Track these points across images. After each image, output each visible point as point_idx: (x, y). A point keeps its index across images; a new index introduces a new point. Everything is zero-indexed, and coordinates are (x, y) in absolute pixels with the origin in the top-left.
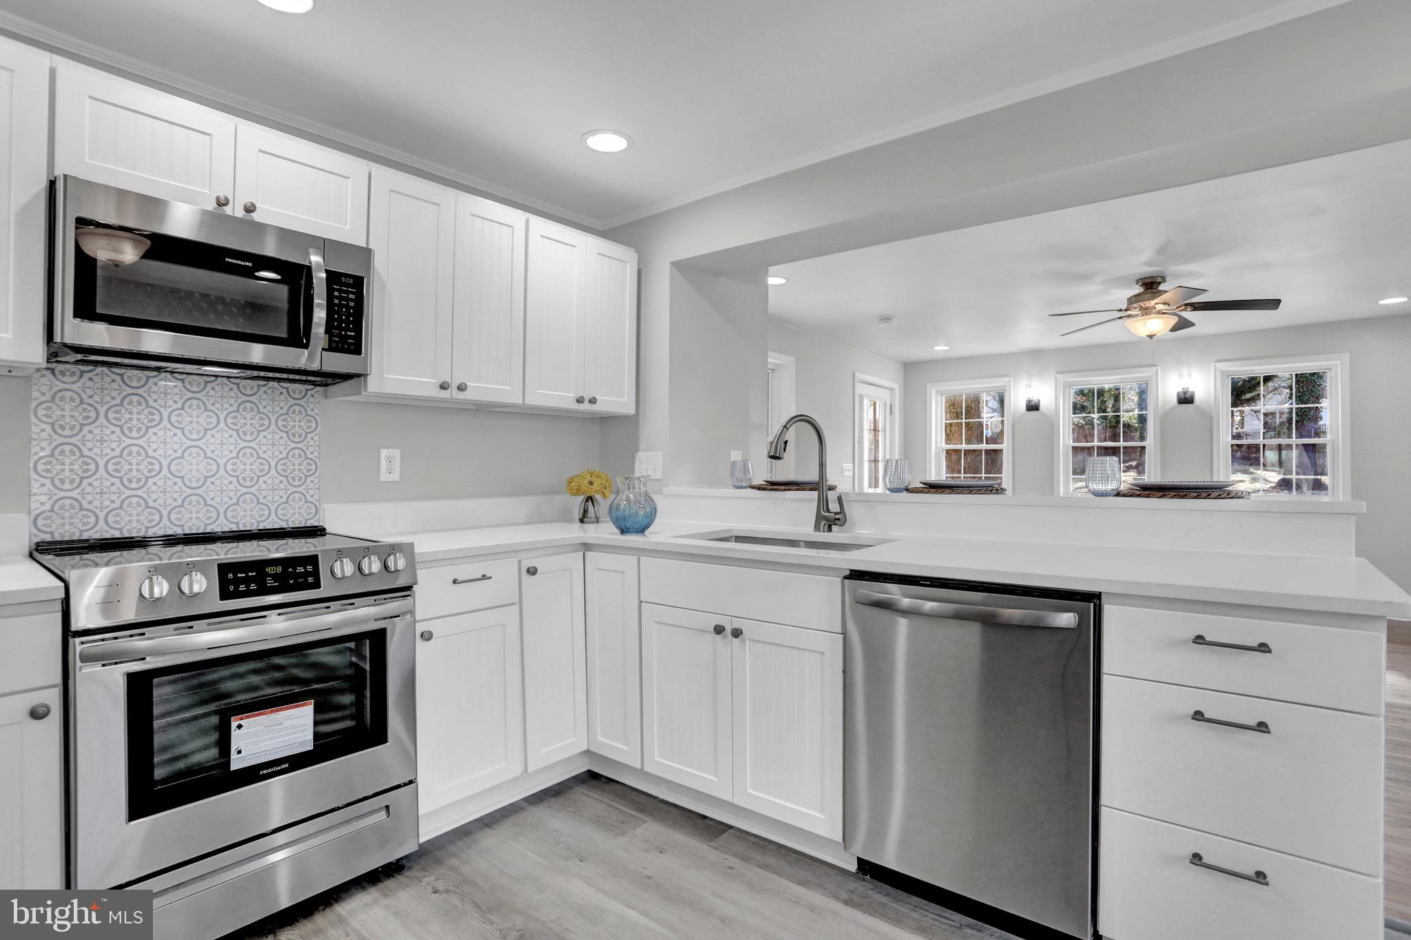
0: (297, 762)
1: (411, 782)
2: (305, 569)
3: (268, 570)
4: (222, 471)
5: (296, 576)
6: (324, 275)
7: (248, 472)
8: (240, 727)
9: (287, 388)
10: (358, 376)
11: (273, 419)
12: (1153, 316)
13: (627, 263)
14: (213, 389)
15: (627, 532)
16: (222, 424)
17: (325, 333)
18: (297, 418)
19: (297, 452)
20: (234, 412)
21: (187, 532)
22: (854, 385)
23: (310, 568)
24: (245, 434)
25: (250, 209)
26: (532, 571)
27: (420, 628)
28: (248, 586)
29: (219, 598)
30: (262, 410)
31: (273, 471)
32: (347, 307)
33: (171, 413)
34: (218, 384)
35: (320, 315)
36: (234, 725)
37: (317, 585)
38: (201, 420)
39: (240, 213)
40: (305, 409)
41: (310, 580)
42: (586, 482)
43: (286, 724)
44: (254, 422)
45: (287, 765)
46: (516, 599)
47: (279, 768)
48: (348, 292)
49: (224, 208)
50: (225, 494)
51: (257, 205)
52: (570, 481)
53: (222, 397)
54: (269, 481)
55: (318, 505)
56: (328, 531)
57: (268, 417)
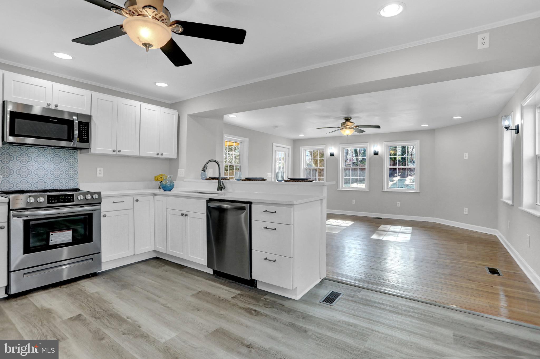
0: (67, 245)
1: (99, 253)
2: (70, 197)
3: (60, 197)
4: (49, 174)
5: (67, 199)
6: (77, 122)
7: (57, 174)
8: (52, 235)
9: (69, 151)
10: (89, 148)
11: (64, 159)
12: (347, 129)
13: (174, 115)
14: (47, 151)
15: (165, 191)
16: (49, 161)
17: (78, 138)
18: (72, 159)
19: (71, 168)
20: (53, 157)
21: (39, 189)
22: (272, 147)
23: (71, 197)
24: (56, 163)
25: (56, 106)
26: (137, 201)
27: (102, 214)
28: (55, 201)
29: (47, 203)
30: (61, 157)
31: (64, 173)
32: (85, 131)
33: (34, 158)
34: (48, 150)
35: (76, 132)
36: (51, 234)
37: (73, 201)
38: (43, 160)
39: (53, 107)
40: (74, 157)
41: (72, 200)
42: (160, 177)
43: (64, 235)
44: (59, 160)
45: (64, 245)
46: (132, 207)
47: (62, 246)
48: (84, 127)
49: (49, 106)
50: (50, 179)
51: (58, 105)
52: (155, 177)
53: (49, 153)
54: (63, 176)
55: (78, 183)
56: (80, 190)
57: (63, 159)
